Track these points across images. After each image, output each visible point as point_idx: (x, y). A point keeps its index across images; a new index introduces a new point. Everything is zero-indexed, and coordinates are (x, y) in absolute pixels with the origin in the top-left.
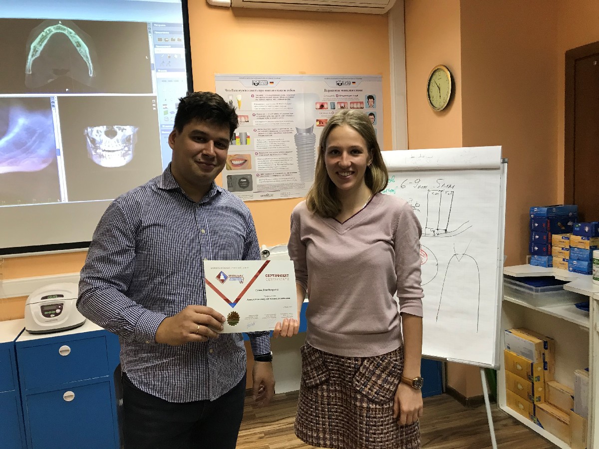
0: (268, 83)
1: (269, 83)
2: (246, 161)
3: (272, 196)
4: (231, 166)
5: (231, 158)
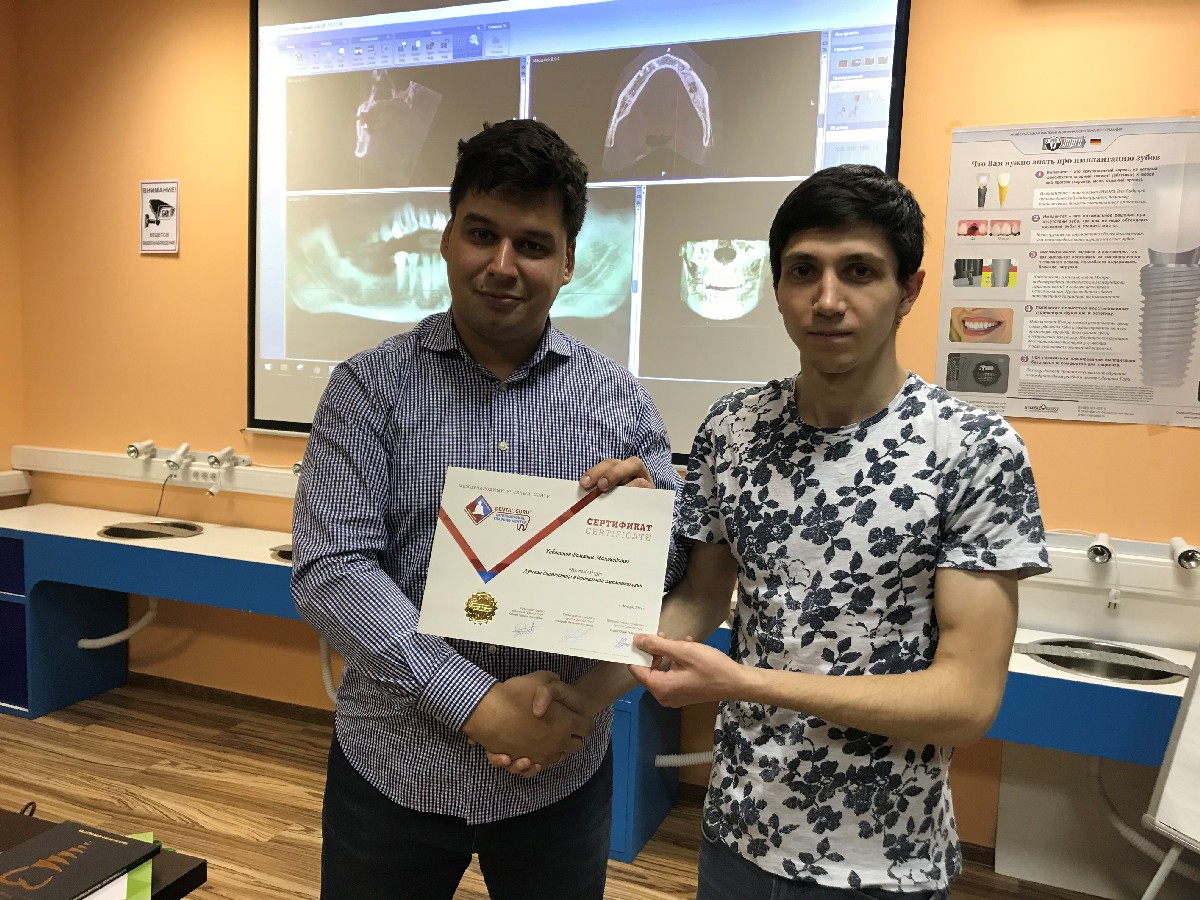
0: (1084, 142)
1: (1088, 141)
2: (999, 323)
3: (1054, 410)
4: (961, 333)
5: (965, 315)
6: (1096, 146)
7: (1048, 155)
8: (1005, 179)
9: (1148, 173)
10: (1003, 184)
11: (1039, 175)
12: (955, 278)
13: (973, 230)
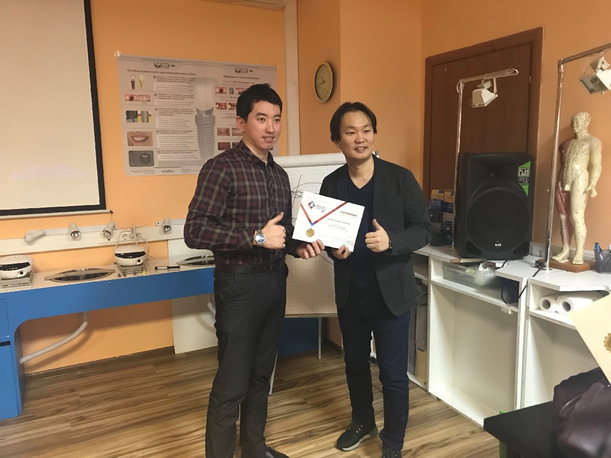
0: (169, 66)
1: (170, 66)
2: (147, 138)
3: (173, 171)
4: (133, 142)
5: (133, 135)
6: (173, 67)
7: (156, 69)
8: (142, 78)
9: (193, 80)
10: (142, 80)
11: (155, 77)
12: (127, 119)
13: (131, 99)
